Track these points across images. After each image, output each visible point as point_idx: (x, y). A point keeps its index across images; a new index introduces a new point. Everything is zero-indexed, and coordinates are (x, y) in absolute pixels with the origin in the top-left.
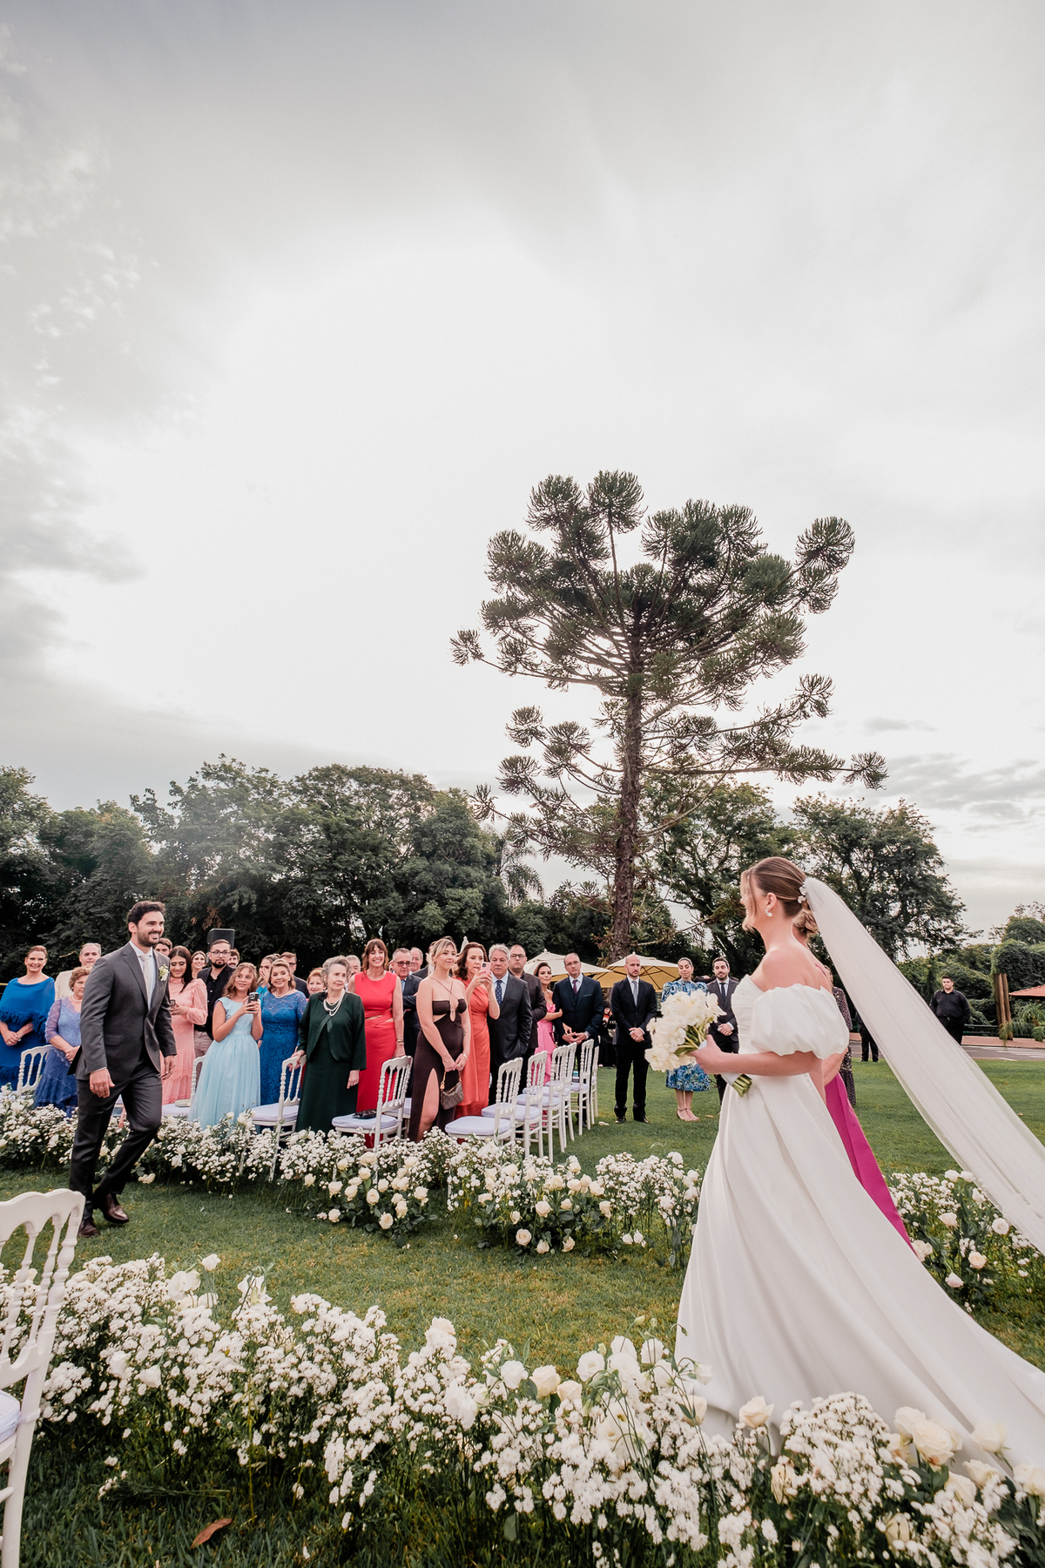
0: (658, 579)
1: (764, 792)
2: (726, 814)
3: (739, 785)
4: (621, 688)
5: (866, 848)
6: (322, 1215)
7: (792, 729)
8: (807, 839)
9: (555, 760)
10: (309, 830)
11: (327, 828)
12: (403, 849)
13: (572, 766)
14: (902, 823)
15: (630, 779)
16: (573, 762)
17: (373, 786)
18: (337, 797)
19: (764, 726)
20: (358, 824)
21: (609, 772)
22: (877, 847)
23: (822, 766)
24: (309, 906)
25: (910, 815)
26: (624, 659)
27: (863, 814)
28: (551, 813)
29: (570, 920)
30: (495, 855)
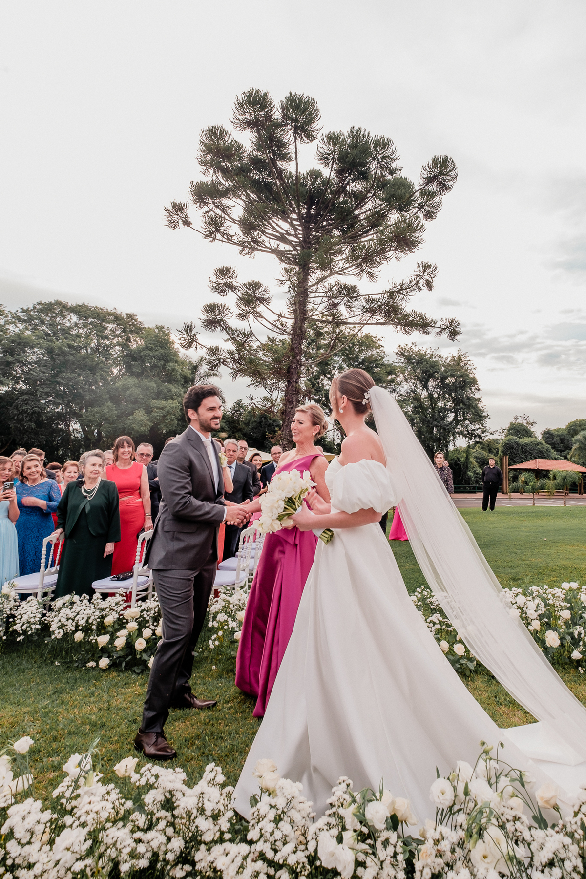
0: (327, 183)
1: (379, 340)
2: (354, 354)
3: (364, 335)
4: (295, 259)
5: (438, 379)
6: (92, 664)
7: (409, 297)
8: (403, 373)
9: (244, 308)
10: (34, 352)
11: (50, 351)
12: (115, 371)
13: (257, 313)
14: (459, 364)
15: (299, 325)
16: (258, 310)
17: (90, 320)
18: (59, 327)
19: (391, 294)
20: (77, 349)
21: (283, 319)
22: (443, 379)
23: (422, 324)
24: (34, 412)
25: (463, 360)
26: (298, 238)
27: (437, 358)
28: (241, 346)
29: (245, 424)
30: (191, 377)
